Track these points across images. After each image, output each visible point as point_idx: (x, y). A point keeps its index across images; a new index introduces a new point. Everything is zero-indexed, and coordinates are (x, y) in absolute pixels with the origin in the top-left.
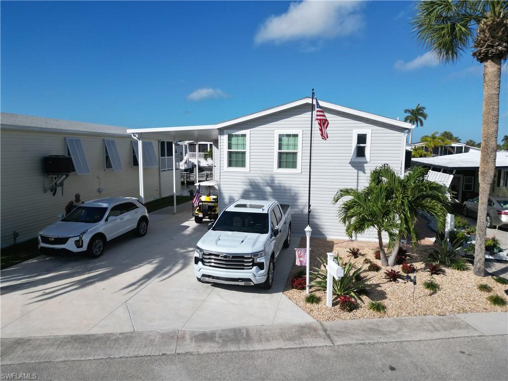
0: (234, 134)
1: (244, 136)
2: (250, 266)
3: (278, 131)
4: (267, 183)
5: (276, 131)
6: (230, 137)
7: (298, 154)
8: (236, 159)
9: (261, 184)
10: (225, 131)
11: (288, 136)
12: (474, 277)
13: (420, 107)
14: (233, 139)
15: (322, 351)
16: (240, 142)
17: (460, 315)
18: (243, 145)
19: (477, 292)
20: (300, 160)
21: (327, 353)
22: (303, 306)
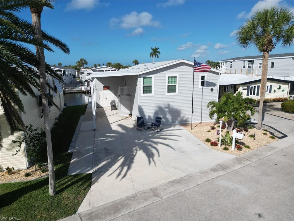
0: (146, 77)
1: (151, 78)
5: (166, 75)
6: (144, 78)
7: (176, 86)
8: (147, 90)
10: (141, 75)
11: (172, 77)
12: (258, 131)
13: (156, 48)
14: (145, 80)
15: (253, 165)
16: (149, 81)
17: (269, 144)
18: (151, 82)
19: (265, 136)
20: (178, 88)
21: (255, 165)
22: (226, 152)
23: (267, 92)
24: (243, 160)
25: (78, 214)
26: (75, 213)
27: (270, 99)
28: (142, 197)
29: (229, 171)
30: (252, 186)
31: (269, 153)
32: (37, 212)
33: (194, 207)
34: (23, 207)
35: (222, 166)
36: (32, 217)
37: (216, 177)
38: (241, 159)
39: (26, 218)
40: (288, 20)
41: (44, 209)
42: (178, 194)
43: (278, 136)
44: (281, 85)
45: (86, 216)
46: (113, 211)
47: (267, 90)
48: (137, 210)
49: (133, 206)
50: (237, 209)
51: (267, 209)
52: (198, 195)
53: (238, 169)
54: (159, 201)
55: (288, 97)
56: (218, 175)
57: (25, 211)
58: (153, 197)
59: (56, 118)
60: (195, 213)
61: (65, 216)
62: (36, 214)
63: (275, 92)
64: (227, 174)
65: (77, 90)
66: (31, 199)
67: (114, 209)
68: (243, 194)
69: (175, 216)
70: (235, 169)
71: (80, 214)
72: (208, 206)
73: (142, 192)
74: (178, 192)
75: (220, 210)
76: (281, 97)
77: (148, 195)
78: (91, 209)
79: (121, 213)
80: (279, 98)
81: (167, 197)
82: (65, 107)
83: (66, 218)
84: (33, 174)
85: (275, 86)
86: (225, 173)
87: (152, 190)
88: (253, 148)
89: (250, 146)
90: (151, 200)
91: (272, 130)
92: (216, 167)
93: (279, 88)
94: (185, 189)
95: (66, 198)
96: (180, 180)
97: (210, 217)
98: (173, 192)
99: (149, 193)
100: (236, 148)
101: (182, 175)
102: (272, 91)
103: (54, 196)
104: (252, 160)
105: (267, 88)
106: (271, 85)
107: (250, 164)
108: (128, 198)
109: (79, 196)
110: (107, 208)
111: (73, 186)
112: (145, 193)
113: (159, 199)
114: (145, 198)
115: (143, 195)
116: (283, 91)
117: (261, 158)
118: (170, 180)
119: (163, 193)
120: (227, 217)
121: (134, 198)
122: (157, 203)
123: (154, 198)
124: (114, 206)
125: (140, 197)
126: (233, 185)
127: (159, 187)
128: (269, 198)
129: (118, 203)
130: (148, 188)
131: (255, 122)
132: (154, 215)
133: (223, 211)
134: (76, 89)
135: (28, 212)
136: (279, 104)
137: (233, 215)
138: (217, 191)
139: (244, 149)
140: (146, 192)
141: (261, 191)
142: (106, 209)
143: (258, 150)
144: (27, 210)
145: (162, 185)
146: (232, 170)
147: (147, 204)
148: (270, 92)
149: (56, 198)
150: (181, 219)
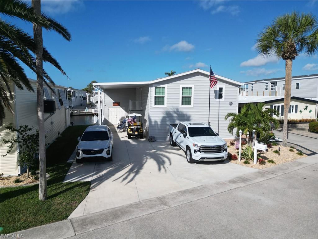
0: (158, 86)
1: (164, 88)
2: (222, 151)
3: (181, 85)
4: (174, 111)
6: (156, 88)
7: (192, 97)
8: (159, 101)
9: (171, 112)
10: (153, 85)
11: (187, 88)
12: (284, 147)
13: (173, 72)
14: (158, 90)
15: (278, 178)
16: (162, 91)
17: (296, 160)
18: (163, 93)
19: (291, 152)
20: (193, 100)
21: (281, 178)
22: (246, 166)
23: (292, 112)
24: (267, 174)
25: (70, 219)
26: (66, 218)
27: (297, 120)
28: (147, 205)
29: (251, 183)
30: (277, 197)
31: (296, 168)
32: (21, 215)
33: (208, 215)
34: (6, 210)
35: (242, 179)
36: (14, 220)
37: (235, 188)
38: (264, 172)
39: (7, 221)
40: (311, 25)
41: (31, 213)
42: (189, 203)
43: (306, 153)
44: (308, 105)
45: (78, 222)
46: (111, 217)
47: (293, 110)
48: (140, 217)
49: (135, 213)
50: (259, 219)
51: (296, 220)
52: (213, 204)
53: (261, 182)
54: (167, 209)
55: (316, 119)
56: (237, 186)
57: (7, 214)
58: (159, 206)
59: (59, 132)
60: (208, 222)
61: (54, 221)
62: (20, 217)
63: (301, 113)
64: (248, 185)
65: (86, 113)
66: (17, 203)
67: (113, 215)
68: (267, 205)
69: (185, 224)
70: (257, 181)
71: (71, 220)
72: (224, 216)
73: (148, 200)
74: (190, 201)
75: (239, 220)
76: (309, 118)
77: (154, 203)
78: (86, 215)
79: (120, 220)
80: (307, 119)
81: (177, 205)
82: (71, 125)
83: (55, 223)
84: (24, 180)
85: (301, 106)
86: (245, 185)
87: (159, 199)
88: (278, 163)
89: (274, 161)
90: (157, 208)
91: (300, 147)
92: (234, 179)
93: (306, 108)
94: (198, 199)
95: (58, 203)
96: (193, 190)
97: (227, 226)
98: (183, 201)
99: (156, 201)
100: (258, 163)
101: (195, 185)
102: (298, 112)
103: (44, 201)
104: (276, 174)
105: (293, 108)
106: (297, 104)
107: (274, 177)
108: (131, 206)
109: (73, 202)
110: (104, 214)
111: (68, 192)
112: (150, 201)
113: (167, 207)
114: (150, 206)
115: (148, 203)
116: (310, 111)
117: (288, 172)
118: (181, 190)
119: (171, 202)
120: (247, 227)
121: (137, 205)
122: (163, 211)
123: (161, 206)
124: (113, 213)
125: (144, 205)
126: (254, 196)
127: (167, 196)
128: (298, 210)
129: (118, 210)
130: (155, 197)
131: (280, 140)
132: (160, 223)
133: (242, 221)
134: (85, 111)
135: (11, 215)
136: (307, 126)
137: (254, 225)
138: (236, 202)
139: (267, 164)
140: (152, 201)
141: (288, 203)
142: (103, 216)
143: (283, 165)
144: (9, 214)
145: (171, 194)
146: (253, 182)
147: (152, 212)
148: (296, 112)
149: (46, 202)
150: (192, 227)
